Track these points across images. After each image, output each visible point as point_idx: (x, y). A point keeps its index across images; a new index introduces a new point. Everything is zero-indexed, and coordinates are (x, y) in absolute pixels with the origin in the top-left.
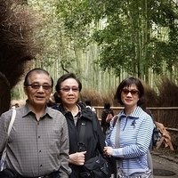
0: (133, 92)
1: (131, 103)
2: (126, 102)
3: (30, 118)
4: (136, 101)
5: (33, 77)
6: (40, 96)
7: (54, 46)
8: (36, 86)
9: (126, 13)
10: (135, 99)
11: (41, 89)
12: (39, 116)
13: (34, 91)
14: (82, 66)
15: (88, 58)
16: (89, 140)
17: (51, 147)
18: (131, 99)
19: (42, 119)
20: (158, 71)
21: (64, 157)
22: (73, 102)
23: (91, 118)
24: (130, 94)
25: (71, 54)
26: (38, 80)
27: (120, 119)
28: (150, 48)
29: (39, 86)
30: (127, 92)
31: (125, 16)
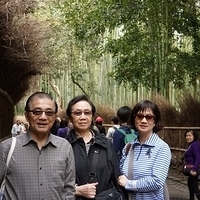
0: (148, 117)
1: (146, 130)
2: (140, 129)
3: (31, 147)
4: (151, 127)
5: (34, 102)
6: (42, 123)
7: (63, 56)
8: (38, 112)
9: (145, 21)
10: (151, 124)
11: (44, 116)
12: (41, 145)
13: (36, 117)
14: (96, 78)
15: (102, 70)
16: (102, 170)
17: (54, 180)
18: (146, 124)
19: (44, 148)
20: (180, 85)
21: (69, 190)
22: (86, 128)
23: (105, 146)
24: (144, 120)
25: (83, 65)
26: (40, 106)
27: (133, 148)
28: (170, 60)
29: (41, 112)
30: (141, 117)
31: (143, 24)
